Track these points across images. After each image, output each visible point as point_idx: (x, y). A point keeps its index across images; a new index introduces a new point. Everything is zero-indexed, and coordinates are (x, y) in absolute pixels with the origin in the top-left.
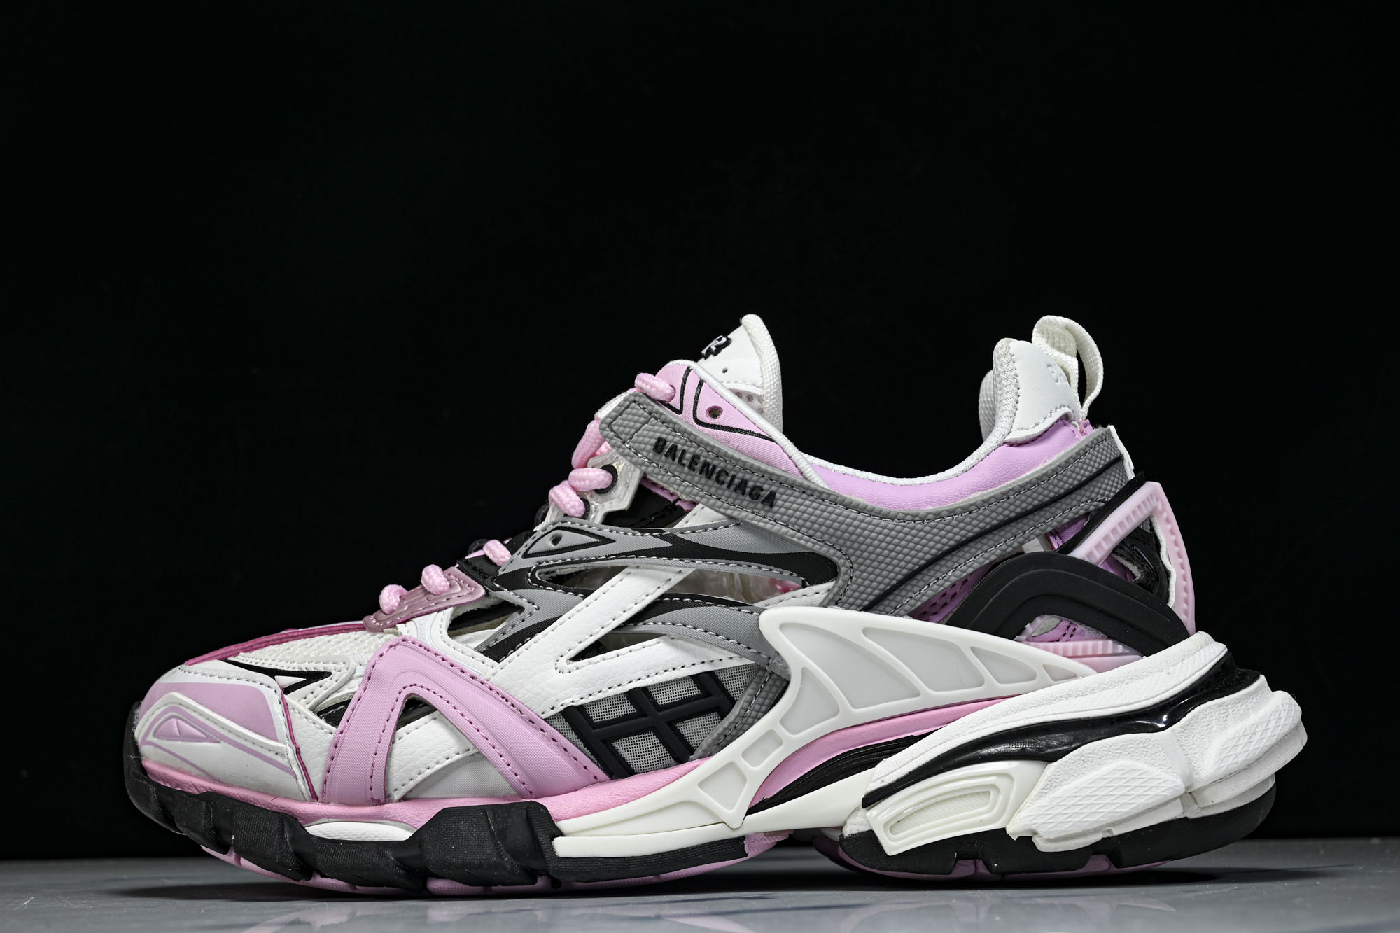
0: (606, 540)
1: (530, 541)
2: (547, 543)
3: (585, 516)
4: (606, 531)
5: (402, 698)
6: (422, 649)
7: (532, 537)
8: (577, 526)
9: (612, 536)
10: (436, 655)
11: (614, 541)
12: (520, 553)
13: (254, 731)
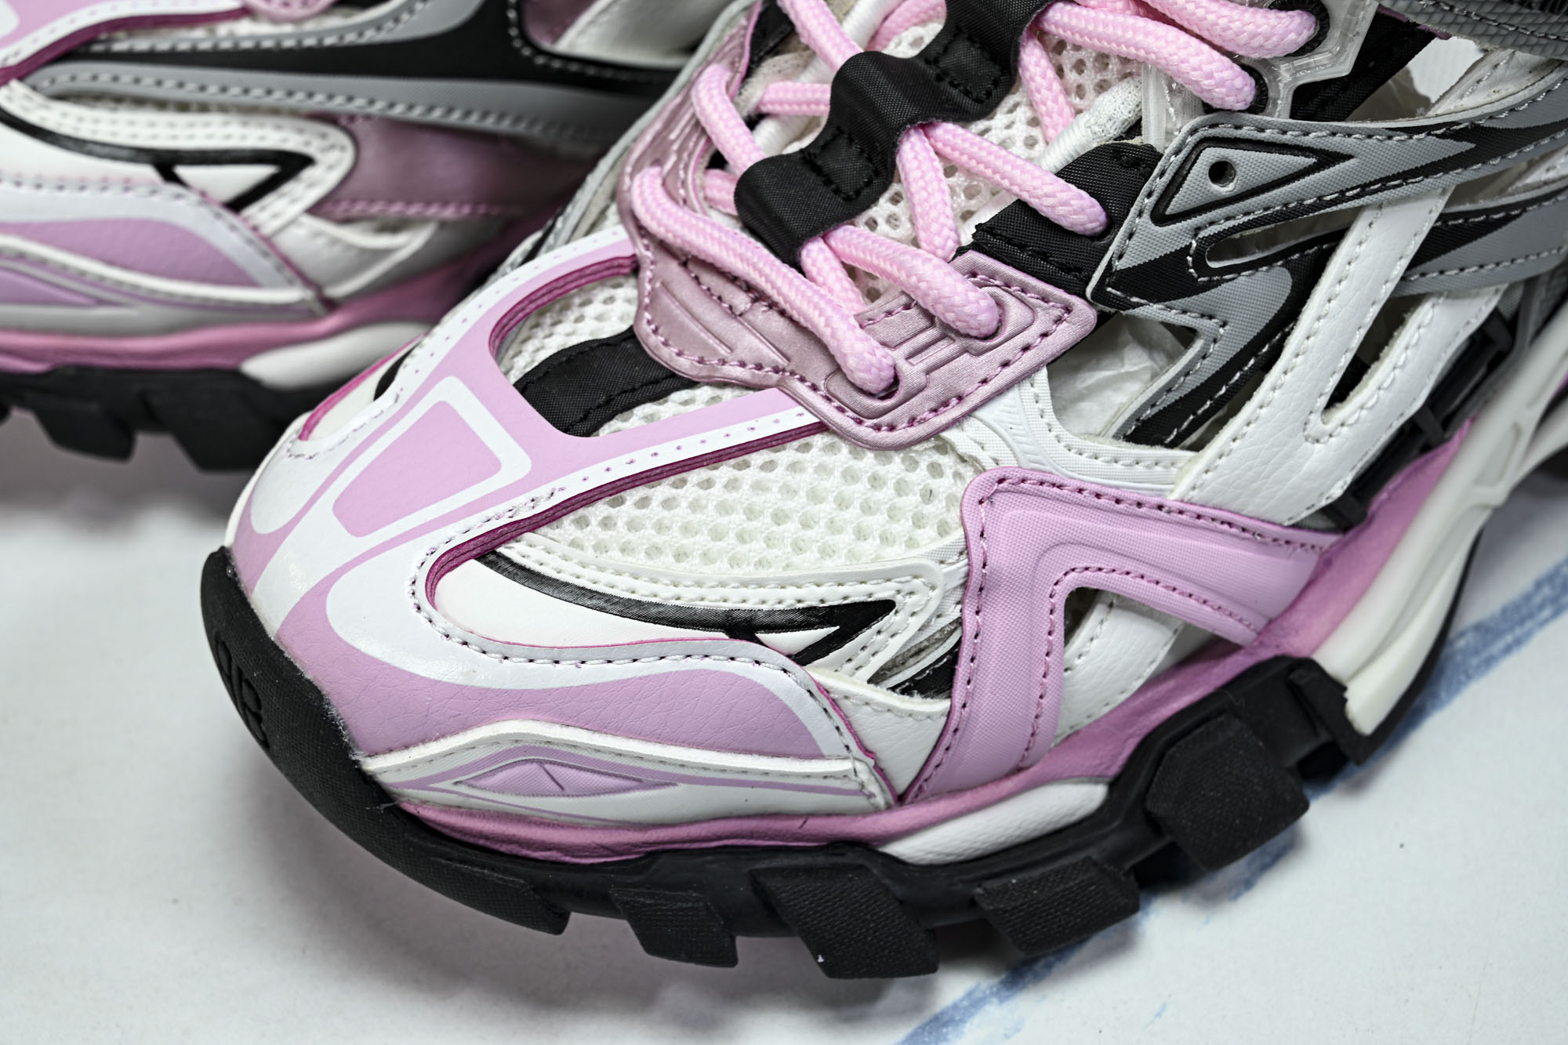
0: (1327, 159)
1: (1157, 183)
2: (1198, 185)
3: (1260, 103)
4: (1318, 134)
5: (1060, 601)
6: (1044, 488)
7: (1157, 171)
8: (1246, 132)
9: (1338, 143)
10: (1080, 491)
11: (1349, 157)
12: (1140, 214)
13: (762, 753)
